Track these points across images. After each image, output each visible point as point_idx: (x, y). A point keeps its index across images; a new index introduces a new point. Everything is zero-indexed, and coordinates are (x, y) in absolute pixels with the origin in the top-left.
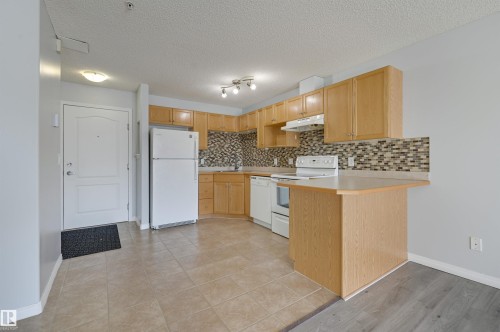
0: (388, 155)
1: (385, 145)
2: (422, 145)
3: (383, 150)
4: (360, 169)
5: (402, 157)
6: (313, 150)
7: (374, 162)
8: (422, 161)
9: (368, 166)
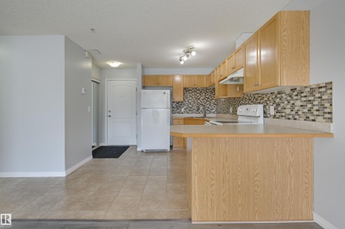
0: (298, 103)
1: (295, 93)
2: (326, 92)
3: (295, 98)
4: (278, 118)
5: (310, 106)
6: (249, 99)
7: (288, 111)
8: (326, 110)
9: (283, 114)
